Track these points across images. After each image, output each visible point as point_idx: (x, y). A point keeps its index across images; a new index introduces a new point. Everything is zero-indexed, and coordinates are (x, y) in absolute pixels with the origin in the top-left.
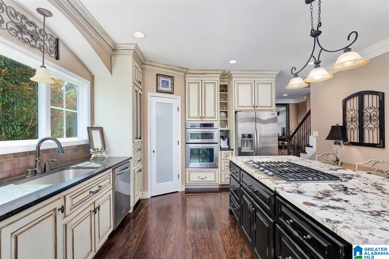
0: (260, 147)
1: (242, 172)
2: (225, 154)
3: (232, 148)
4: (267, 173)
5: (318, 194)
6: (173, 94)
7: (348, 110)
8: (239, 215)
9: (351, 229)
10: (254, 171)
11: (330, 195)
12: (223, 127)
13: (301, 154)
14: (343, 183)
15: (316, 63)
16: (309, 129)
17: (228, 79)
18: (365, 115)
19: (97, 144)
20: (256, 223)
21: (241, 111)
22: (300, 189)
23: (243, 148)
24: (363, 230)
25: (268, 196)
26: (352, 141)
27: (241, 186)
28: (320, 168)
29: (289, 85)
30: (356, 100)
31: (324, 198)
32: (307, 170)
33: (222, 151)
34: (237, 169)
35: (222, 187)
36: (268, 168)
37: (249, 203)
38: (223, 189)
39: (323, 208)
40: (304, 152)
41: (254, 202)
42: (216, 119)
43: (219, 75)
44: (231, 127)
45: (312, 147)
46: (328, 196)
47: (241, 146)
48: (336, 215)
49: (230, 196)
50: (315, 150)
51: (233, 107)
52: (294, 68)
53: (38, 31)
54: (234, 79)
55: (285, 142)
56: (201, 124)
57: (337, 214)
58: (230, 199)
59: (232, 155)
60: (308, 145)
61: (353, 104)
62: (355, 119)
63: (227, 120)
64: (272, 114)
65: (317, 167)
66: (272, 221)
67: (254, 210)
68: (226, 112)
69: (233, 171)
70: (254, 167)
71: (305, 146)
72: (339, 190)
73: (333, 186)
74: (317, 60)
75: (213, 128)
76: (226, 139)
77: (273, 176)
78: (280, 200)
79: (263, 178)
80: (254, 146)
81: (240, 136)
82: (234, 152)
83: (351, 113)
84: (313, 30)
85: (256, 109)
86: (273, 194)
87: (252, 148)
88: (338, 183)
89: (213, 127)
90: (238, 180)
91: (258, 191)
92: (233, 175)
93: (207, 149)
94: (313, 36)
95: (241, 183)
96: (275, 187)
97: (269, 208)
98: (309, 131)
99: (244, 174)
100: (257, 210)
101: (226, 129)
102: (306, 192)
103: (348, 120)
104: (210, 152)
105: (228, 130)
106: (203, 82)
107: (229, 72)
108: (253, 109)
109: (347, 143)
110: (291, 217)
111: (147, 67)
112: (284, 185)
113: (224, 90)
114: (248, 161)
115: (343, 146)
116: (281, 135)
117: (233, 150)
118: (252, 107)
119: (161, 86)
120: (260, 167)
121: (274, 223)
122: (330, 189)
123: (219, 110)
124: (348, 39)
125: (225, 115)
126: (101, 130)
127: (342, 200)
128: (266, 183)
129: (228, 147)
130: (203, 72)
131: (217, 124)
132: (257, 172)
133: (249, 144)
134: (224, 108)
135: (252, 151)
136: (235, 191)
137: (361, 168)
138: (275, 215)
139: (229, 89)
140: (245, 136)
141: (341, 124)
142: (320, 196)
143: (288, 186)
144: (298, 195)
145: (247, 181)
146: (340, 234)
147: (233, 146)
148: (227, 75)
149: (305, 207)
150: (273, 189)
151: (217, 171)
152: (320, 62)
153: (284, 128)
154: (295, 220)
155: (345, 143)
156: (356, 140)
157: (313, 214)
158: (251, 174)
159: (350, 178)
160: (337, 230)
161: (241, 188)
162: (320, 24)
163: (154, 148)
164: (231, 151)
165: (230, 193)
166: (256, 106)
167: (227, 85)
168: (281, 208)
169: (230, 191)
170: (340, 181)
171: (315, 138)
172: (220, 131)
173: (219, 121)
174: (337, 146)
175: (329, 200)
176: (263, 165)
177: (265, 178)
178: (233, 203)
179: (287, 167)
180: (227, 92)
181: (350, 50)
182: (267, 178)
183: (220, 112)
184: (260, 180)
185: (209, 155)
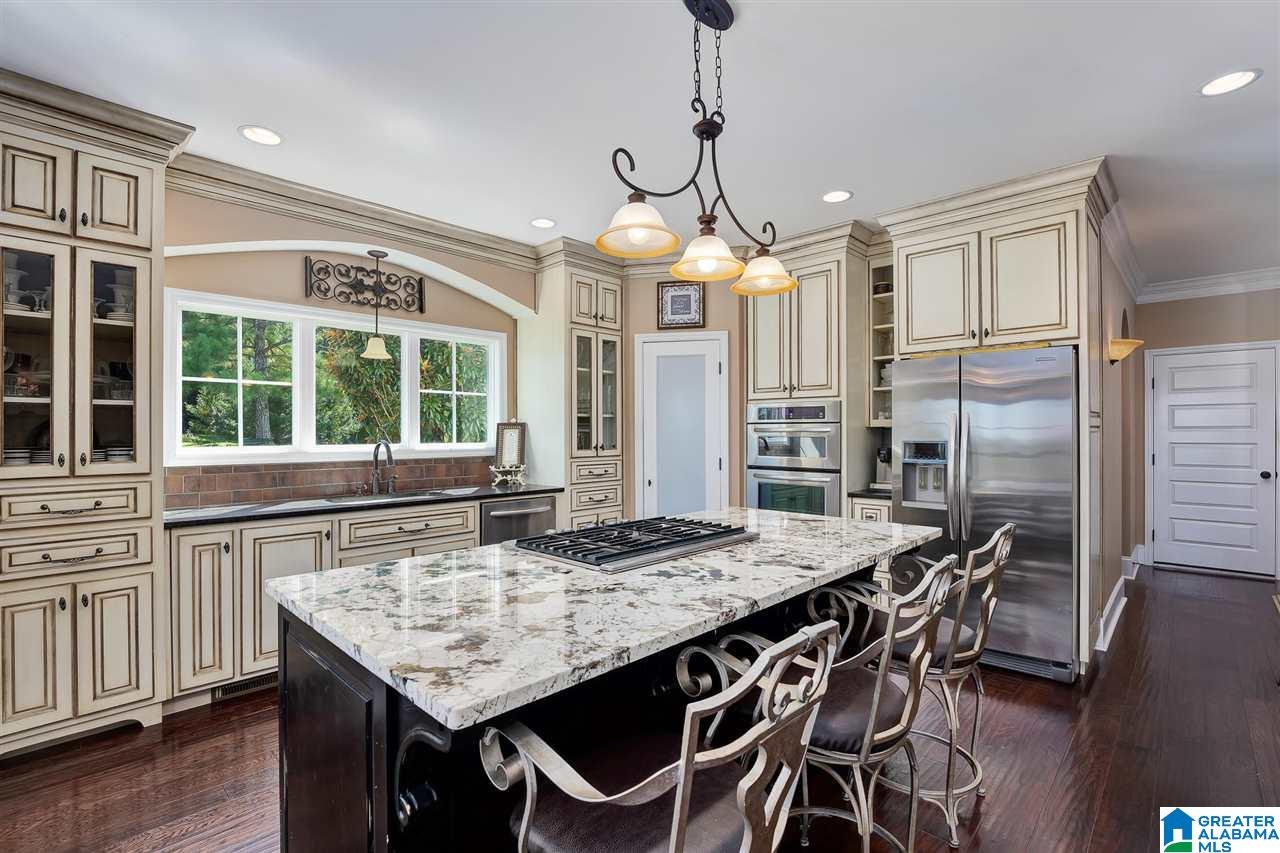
2: (865, 511)
6: (703, 326)
19: (510, 458)
23: (919, 493)
33: (854, 500)
42: (834, 391)
43: (844, 242)
47: (900, 486)
53: (384, 279)
54: (896, 244)
56: (790, 410)
75: (822, 420)
81: (900, 450)
85: (987, 340)
89: (824, 417)
108: (975, 342)
111: (632, 271)
118: (968, 338)
119: (669, 313)
126: (523, 428)
135: (946, 507)
139: (895, 279)
163: (652, 475)
166: (984, 331)
167: (888, 266)
173: (844, 398)
180: (892, 290)
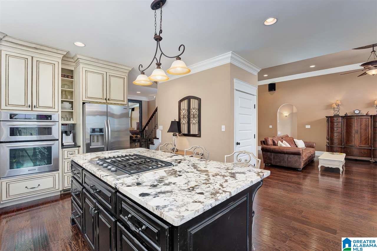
0: (112, 141)
1: (84, 172)
2: (68, 152)
3: (78, 144)
4: (109, 169)
5: (154, 182)
7: (182, 109)
8: (81, 223)
9: (174, 211)
10: (97, 169)
11: (163, 181)
12: (68, 120)
13: (150, 145)
14: (174, 168)
15: (158, 65)
16: (156, 124)
17: (74, 64)
18: (191, 114)
20: (98, 227)
21: (90, 103)
22: (140, 180)
23: (92, 144)
24: (182, 207)
25: (109, 195)
26: (184, 133)
27: (84, 188)
28: (161, 156)
29: (136, 80)
30: (186, 102)
31: (158, 184)
32: (149, 160)
33: (64, 149)
34: (79, 169)
35: (65, 193)
36: (113, 163)
37: (91, 206)
38: (65, 195)
39: (156, 196)
40: (153, 144)
41: (97, 203)
42: (56, 110)
43: (61, 56)
44: (77, 120)
45: (158, 139)
46: (162, 182)
47: (89, 142)
48: (165, 200)
49: (72, 202)
50: (160, 142)
51: (79, 97)
52: (141, 66)
54: (81, 66)
55: (138, 136)
57: (165, 198)
58: (72, 205)
59: (79, 153)
60: (156, 137)
61: (184, 105)
62: (186, 116)
63: (73, 112)
64: (124, 108)
65: (159, 156)
66: (114, 220)
67: (97, 213)
68: (71, 103)
69: (75, 172)
70: (98, 164)
71: (153, 138)
72: (170, 175)
73: (167, 172)
74: (158, 62)
75: (50, 121)
76: (71, 135)
77: (116, 171)
78: (121, 196)
79: (105, 176)
80: (105, 141)
81: (88, 131)
82: (81, 149)
83: (183, 111)
84: (156, 34)
85: (108, 101)
86: (114, 191)
87: (103, 143)
88: (171, 168)
89: (51, 119)
90: (81, 181)
91: (101, 191)
92: (74, 176)
93: (44, 148)
94: (156, 40)
95: (84, 185)
96: (115, 184)
97: (110, 207)
98: (156, 126)
99: (87, 174)
100: (99, 212)
101: (71, 122)
102: (144, 182)
103: (182, 117)
104: (47, 152)
105: (74, 123)
106: (35, 60)
107: (76, 56)
108: (105, 101)
109: (181, 135)
110: (130, 211)
112: (126, 179)
113: (68, 76)
114: (94, 158)
115: (179, 137)
116: (136, 130)
117: (80, 147)
118: (104, 100)
120: (104, 163)
121: (116, 222)
122: (164, 174)
123: (60, 100)
124: (179, 50)
125: (70, 105)
127: (171, 183)
128: (108, 180)
129: (73, 143)
130: (34, 46)
131: (57, 117)
132: (100, 169)
133: (100, 138)
134: (69, 97)
135: (103, 146)
136: (78, 195)
137: (188, 153)
138: (116, 214)
139: (75, 75)
140: (96, 130)
141: (177, 120)
142: (156, 183)
143: (129, 180)
144: (137, 187)
145: (89, 181)
146: (166, 218)
147: (80, 142)
148: (73, 58)
149: (140, 199)
150: (114, 186)
151: (57, 175)
152: (161, 64)
153: (138, 123)
154: (133, 214)
155: (180, 134)
156: (186, 132)
157: (147, 204)
158: (93, 173)
159: (179, 162)
160: (163, 215)
161: (84, 190)
162: (161, 32)
164: (78, 148)
165: (72, 199)
166: (108, 99)
167: (73, 70)
168: (121, 204)
169: (72, 196)
170: (173, 166)
171: (160, 131)
172: (62, 125)
173: (60, 113)
174: (174, 137)
175: (162, 186)
176: (109, 161)
177: (108, 175)
178: (75, 210)
179: (133, 159)
180: (73, 79)
181: (180, 59)
182: (110, 174)
183: (62, 102)
184: (102, 178)
185: (47, 155)
